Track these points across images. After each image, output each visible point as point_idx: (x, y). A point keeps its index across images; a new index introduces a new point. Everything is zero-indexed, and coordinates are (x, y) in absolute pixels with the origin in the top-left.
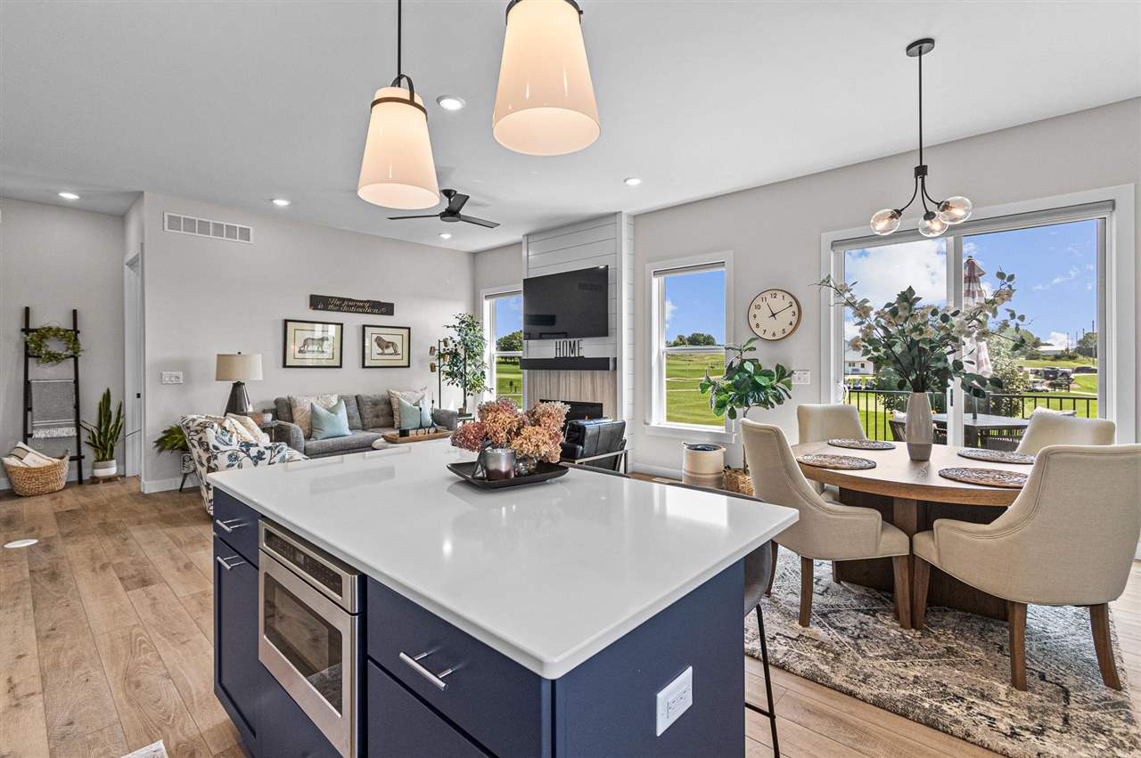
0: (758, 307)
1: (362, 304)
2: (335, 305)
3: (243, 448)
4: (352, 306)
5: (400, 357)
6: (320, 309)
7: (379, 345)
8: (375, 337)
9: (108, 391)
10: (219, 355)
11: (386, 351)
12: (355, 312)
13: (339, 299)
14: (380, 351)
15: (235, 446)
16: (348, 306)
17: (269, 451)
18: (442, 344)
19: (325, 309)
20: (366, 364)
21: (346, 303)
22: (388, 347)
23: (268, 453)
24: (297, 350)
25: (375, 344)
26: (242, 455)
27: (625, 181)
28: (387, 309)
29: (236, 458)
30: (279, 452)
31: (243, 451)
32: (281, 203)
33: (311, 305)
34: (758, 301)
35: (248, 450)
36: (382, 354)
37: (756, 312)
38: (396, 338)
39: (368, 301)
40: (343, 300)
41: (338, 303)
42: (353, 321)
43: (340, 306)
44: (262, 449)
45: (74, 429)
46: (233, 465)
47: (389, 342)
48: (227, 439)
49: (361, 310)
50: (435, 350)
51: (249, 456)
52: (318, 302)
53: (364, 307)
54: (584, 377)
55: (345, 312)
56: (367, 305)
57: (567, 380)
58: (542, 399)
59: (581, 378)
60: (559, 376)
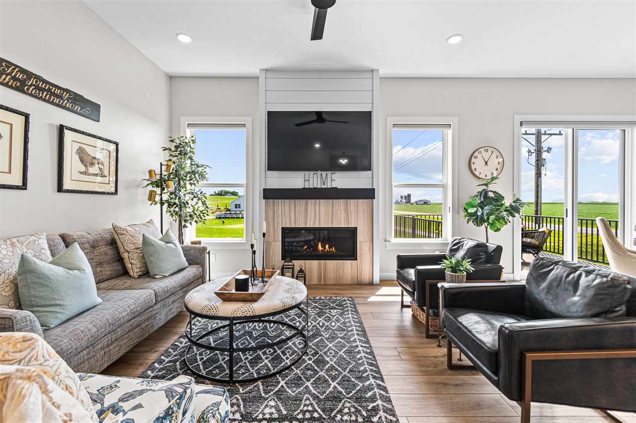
0: (476, 157)
1: (58, 92)
2: (14, 79)
4: (43, 90)
5: (105, 179)
7: (82, 160)
8: (76, 146)
11: (92, 170)
12: (48, 102)
13: (23, 71)
14: (83, 169)
16: (37, 87)
20: (65, 187)
21: (32, 81)
22: (92, 164)
28: (91, 109)
36: (85, 173)
39: (67, 91)
40: (29, 75)
41: (20, 76)
42: (45, 114)
43: (23, 83)
47: (95, 158)
49: (56, 101)
50: (156, 175)
53: (60, 97)
54: (336, 205)
55: (31, 95)
56: (66, 96)
57: (317, 207)
58: (284, 226)
59: (333, 206)
60: (307, 204)
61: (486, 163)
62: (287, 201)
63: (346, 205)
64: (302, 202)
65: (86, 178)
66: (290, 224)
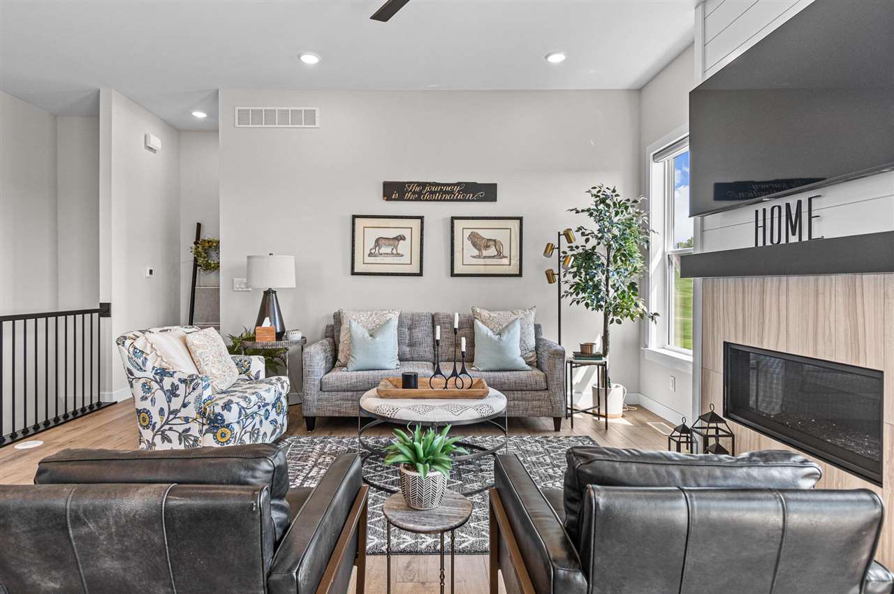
1: (449, 189)
2: (414, 193)
3: (157, 377)
4: (435, 193)
5: (506, 261)
6: (395, 200)
7: (475, 245)
8: (467, 233)
11: (485, 253)
12: (441, 200)
13: (419, 184)
14: (476, 252)
15: (150, 374)
16: (432, 193)
17: (184, 385)
18: (563, 238)
19: (401, 198)
20: (456, 272)
21: (428, 188)
22: (487, 247)
23: (182, 386)
24: (367, 252)
25: (468, 244)
26: (155, 386)
28: (488, 192)
29: (150, 389)
30: (194, 389)
31: (156, 382)
32: (310, 59)
33: (384, 196)
35: (161, 380)
36: (479, 257)
38: (505, 235)
39: (458, 184)
40: (423, 185)
41: (418, 189)
42: (436, 212)
43: (420, 193)
44: (177, 383)
46: (146, 398)
47: (490, 240)
48: (140, 361)
49: (448, 197)
50: (553, 248)
51: (162, 388)
52: (393, 191)
53: (452, 192)
54: (825, 294)
55: (427, 200)
56: (457, 189)
57: (783, 299)
58: (727, 341)
59: (817, 294)
63: (852, 294)
65: (481, 261)
66: (736, 335)
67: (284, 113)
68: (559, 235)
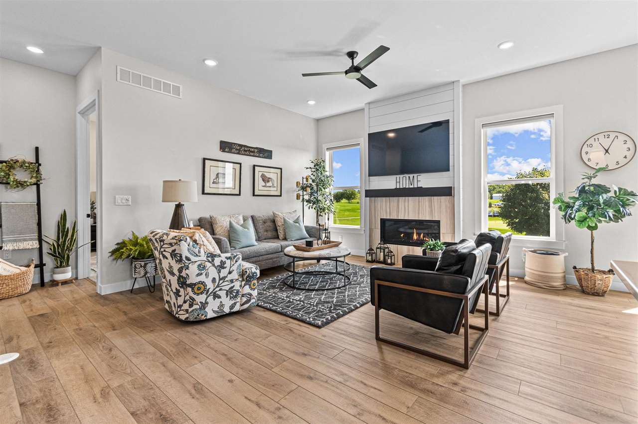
0: (591, 146)
1: (253, 150)
2: (237, 150)
3: (209, 259)
4: (247, 151)
5: (275, 189)
6: (226, 152)
7: (263, 180)
8: (260, 174)
9: (65, 211)
10: (164, 182)
11: (268, 184)
12: (249, 155)
13: (240, 145)
14: (264, 184)
15: (203, 257)
16: (245, 151)
17: (229, 260)
18: (305, 180)
19: (230, 152)
20: (256, 194)
21: (243, 148)
22: (268, 181)
23: (228, 262)
24: (212, 181)
25: (260, 179)
26: (208, 265)
27: (499, 46)
28: (268, 154)
29: (204, 267)
30: (236, 261)
31: (209, 262)
32: (211, 63)
33: (221, 148)
34: (591, 141)
35: (213, 260)
36: (265, 186)
37: (588, 149)
38: (273, 175)
39: (257, 148)
41: (238, 148)
42: (248, 161)
43: (239, 150)
44: (224, 260)
45: (37, 242)
46: (201, 274)
47: (269, 178)
48: (196, 251)
49: (252, 154)
50: (300, 184)
51: (214, 265)
52: (226, 146)
53: (254, 152)
54: (422, 202)
55: (242, 154)
56: (256, 150)
57: (406, 204)
58: (382, 218)
59: (419, 202)
60: (398, 201)
61: (607, 151)
62: (384, 199)
63: (431, 202)
64: (395, 199)
65: (266, 189)
66: (386, 216)
67: (158, 83)
68: (303, 178)
